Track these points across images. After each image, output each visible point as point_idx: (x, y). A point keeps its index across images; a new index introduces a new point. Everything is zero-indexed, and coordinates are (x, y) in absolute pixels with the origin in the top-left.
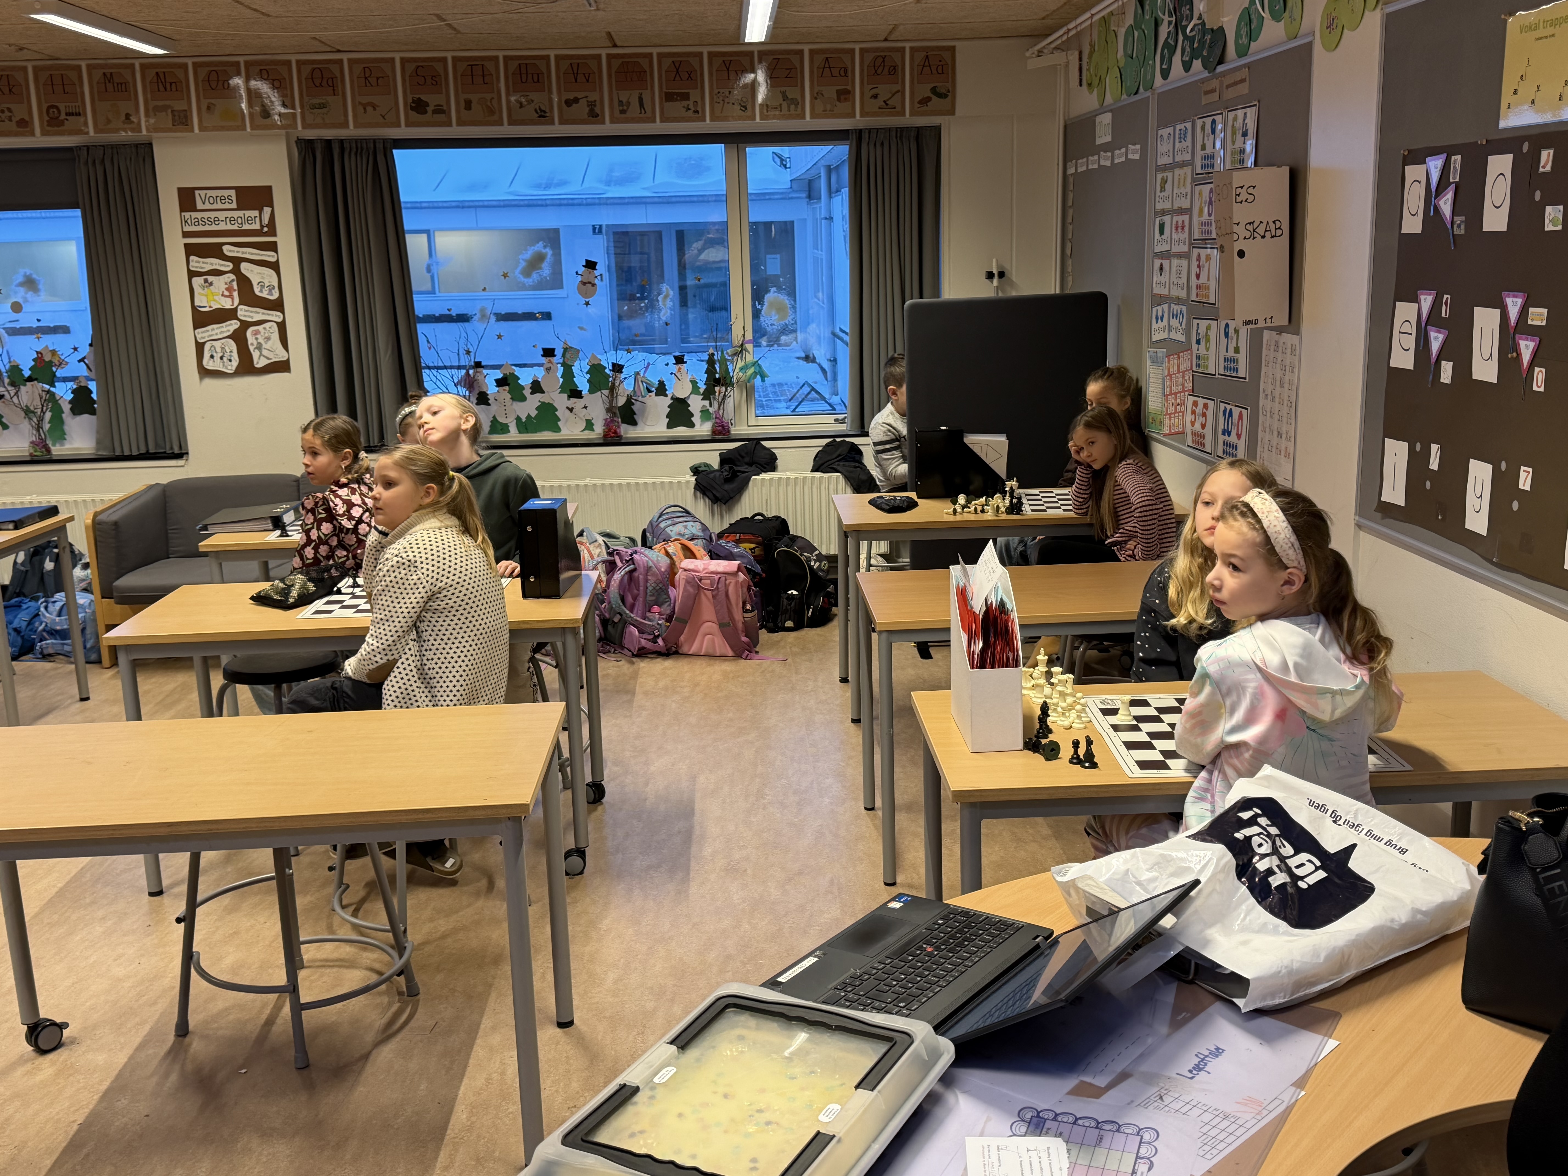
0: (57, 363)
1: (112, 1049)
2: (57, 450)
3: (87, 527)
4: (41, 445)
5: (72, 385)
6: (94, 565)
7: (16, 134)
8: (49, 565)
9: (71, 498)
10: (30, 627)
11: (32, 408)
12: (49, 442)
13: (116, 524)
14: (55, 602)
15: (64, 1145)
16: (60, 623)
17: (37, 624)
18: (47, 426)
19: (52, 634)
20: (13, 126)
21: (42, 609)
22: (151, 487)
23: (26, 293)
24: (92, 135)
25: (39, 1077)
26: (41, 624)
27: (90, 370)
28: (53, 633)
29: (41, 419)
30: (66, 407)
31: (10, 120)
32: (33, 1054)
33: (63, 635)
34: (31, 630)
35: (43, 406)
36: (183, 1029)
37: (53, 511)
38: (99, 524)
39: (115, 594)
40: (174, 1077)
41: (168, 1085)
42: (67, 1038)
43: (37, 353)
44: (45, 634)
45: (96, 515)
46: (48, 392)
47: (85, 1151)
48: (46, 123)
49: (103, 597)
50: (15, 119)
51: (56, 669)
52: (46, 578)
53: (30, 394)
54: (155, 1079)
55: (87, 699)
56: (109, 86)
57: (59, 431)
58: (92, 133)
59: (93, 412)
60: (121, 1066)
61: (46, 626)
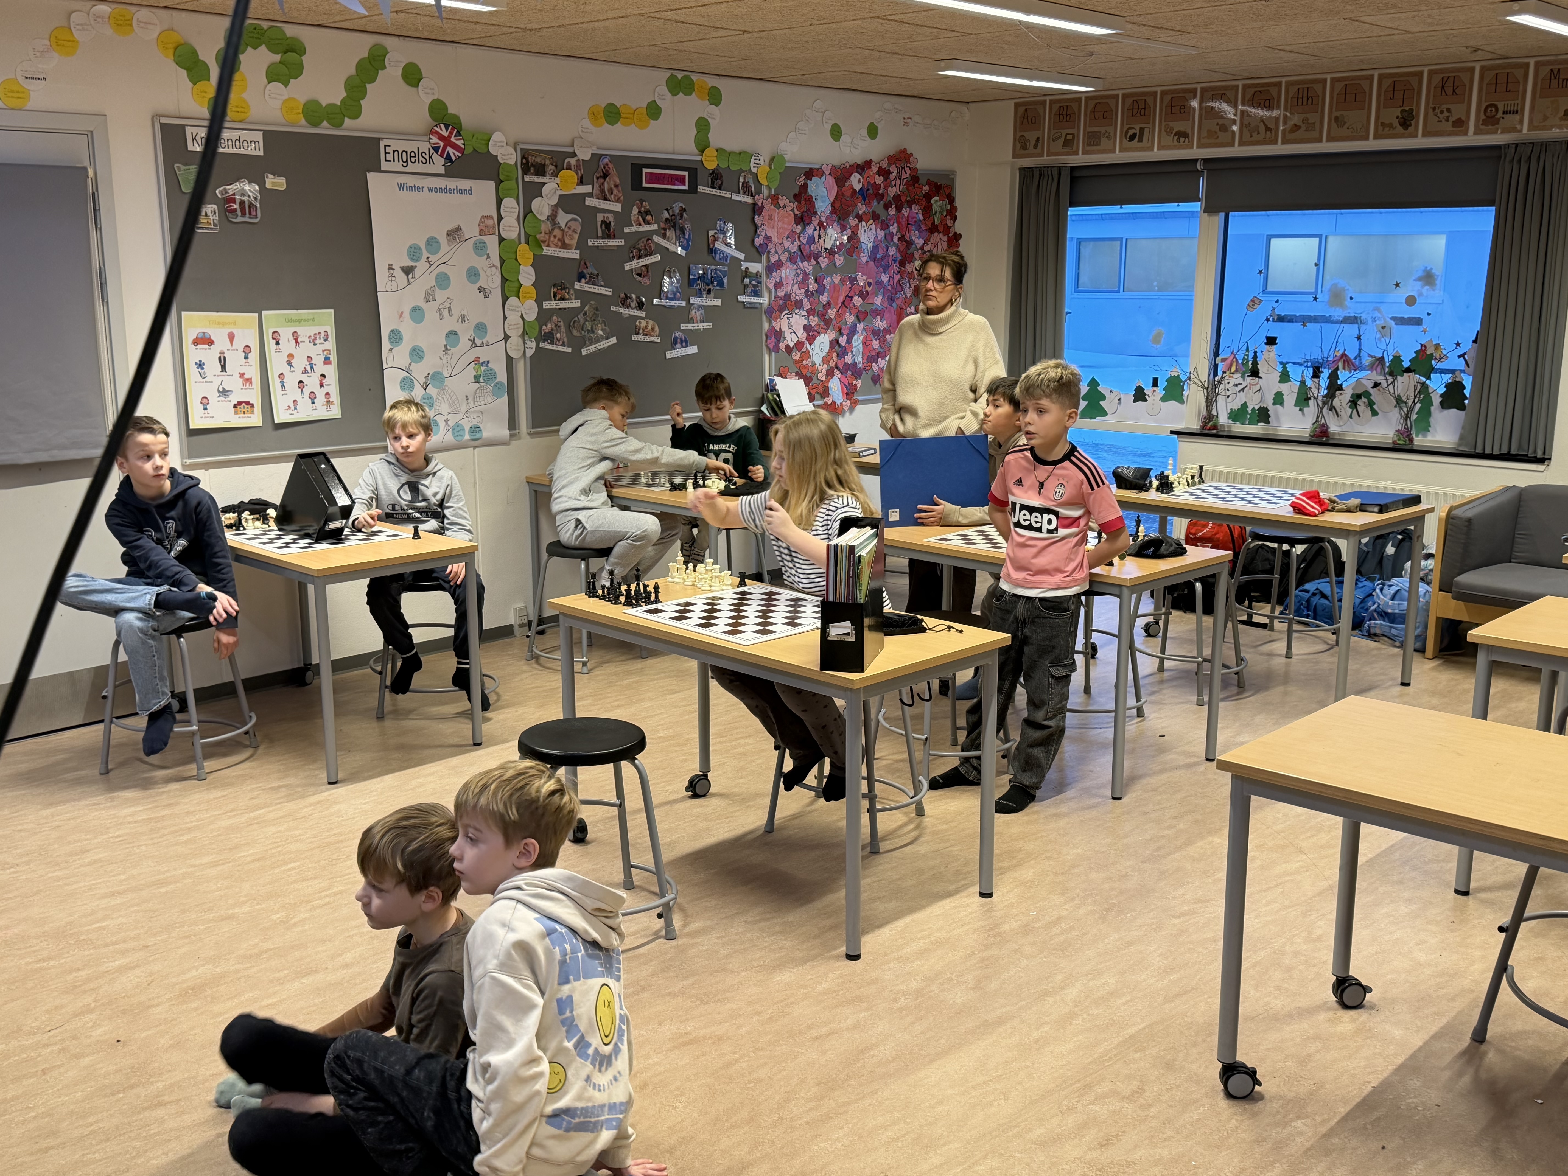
0: (1438, 357)
1: (1408, 1029)
2: (1419, 441)
3: (1440, 520)
4: (1406, 434)
5: (1447, 378)
6: (1439, 557)
7: (1450, 134)
8: (1390, 550)
9: (1432, 489)
10: (1362, 605)
11: (1404, 399)
12: (1413, 432)
13: (1469, 521)
14: (1391, 586)
15: (1358, 1100)
16: (1393, 607)
17: (1370, 603)
18: (1414, 416)
19: (1381, 615)
20: (1448, 126)
21: (1378, 590)
22: (1507, 489)
23: (1422, 287)
24: (1526, 132)
25: (1340, 1028)
26: (1374, 604)
27: (1468, 366)
28: (1383, 615)
29: (1411, 409)
30: (1436, 400)
31: (1447, 120)
32: (1336, 1005)
33: (1391, 618)
34: (1362, 608)
35: (1415, 397)
36: (1480, 1035)
37: (1416, 500)
38: (1452, 518)
39: (1454, 589)
40: (1467, 1079)
41: (1460, 1084)
42: (1368, 1002)
43: (1422, 345)
44: (1375, 615)
45: (1451, 509)
46: (1423, 384)
47: (1376, 1114)
48: (1481, 122)
49: (1440, 590)
50: (1451, 119)
51: (1379, 649)
52: (1385, 561)
53: (1406, 384)
54: (1447, 1074)
55: (1408, 684)
56: (1555, 83)
57: (1424, 422)
58: (1525, 131)
59: (1462, 408)
60: (1416, 1048)
61: (1379, 606)
